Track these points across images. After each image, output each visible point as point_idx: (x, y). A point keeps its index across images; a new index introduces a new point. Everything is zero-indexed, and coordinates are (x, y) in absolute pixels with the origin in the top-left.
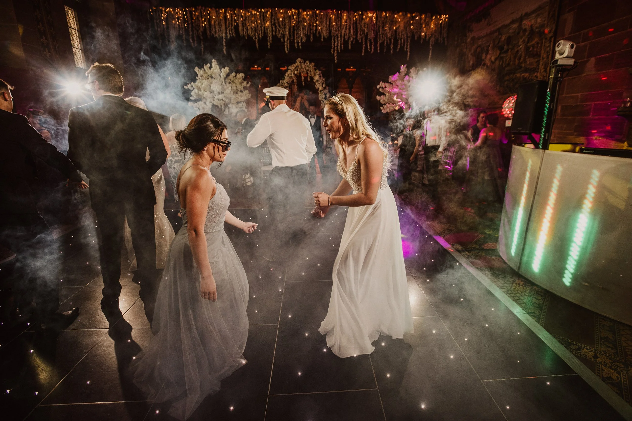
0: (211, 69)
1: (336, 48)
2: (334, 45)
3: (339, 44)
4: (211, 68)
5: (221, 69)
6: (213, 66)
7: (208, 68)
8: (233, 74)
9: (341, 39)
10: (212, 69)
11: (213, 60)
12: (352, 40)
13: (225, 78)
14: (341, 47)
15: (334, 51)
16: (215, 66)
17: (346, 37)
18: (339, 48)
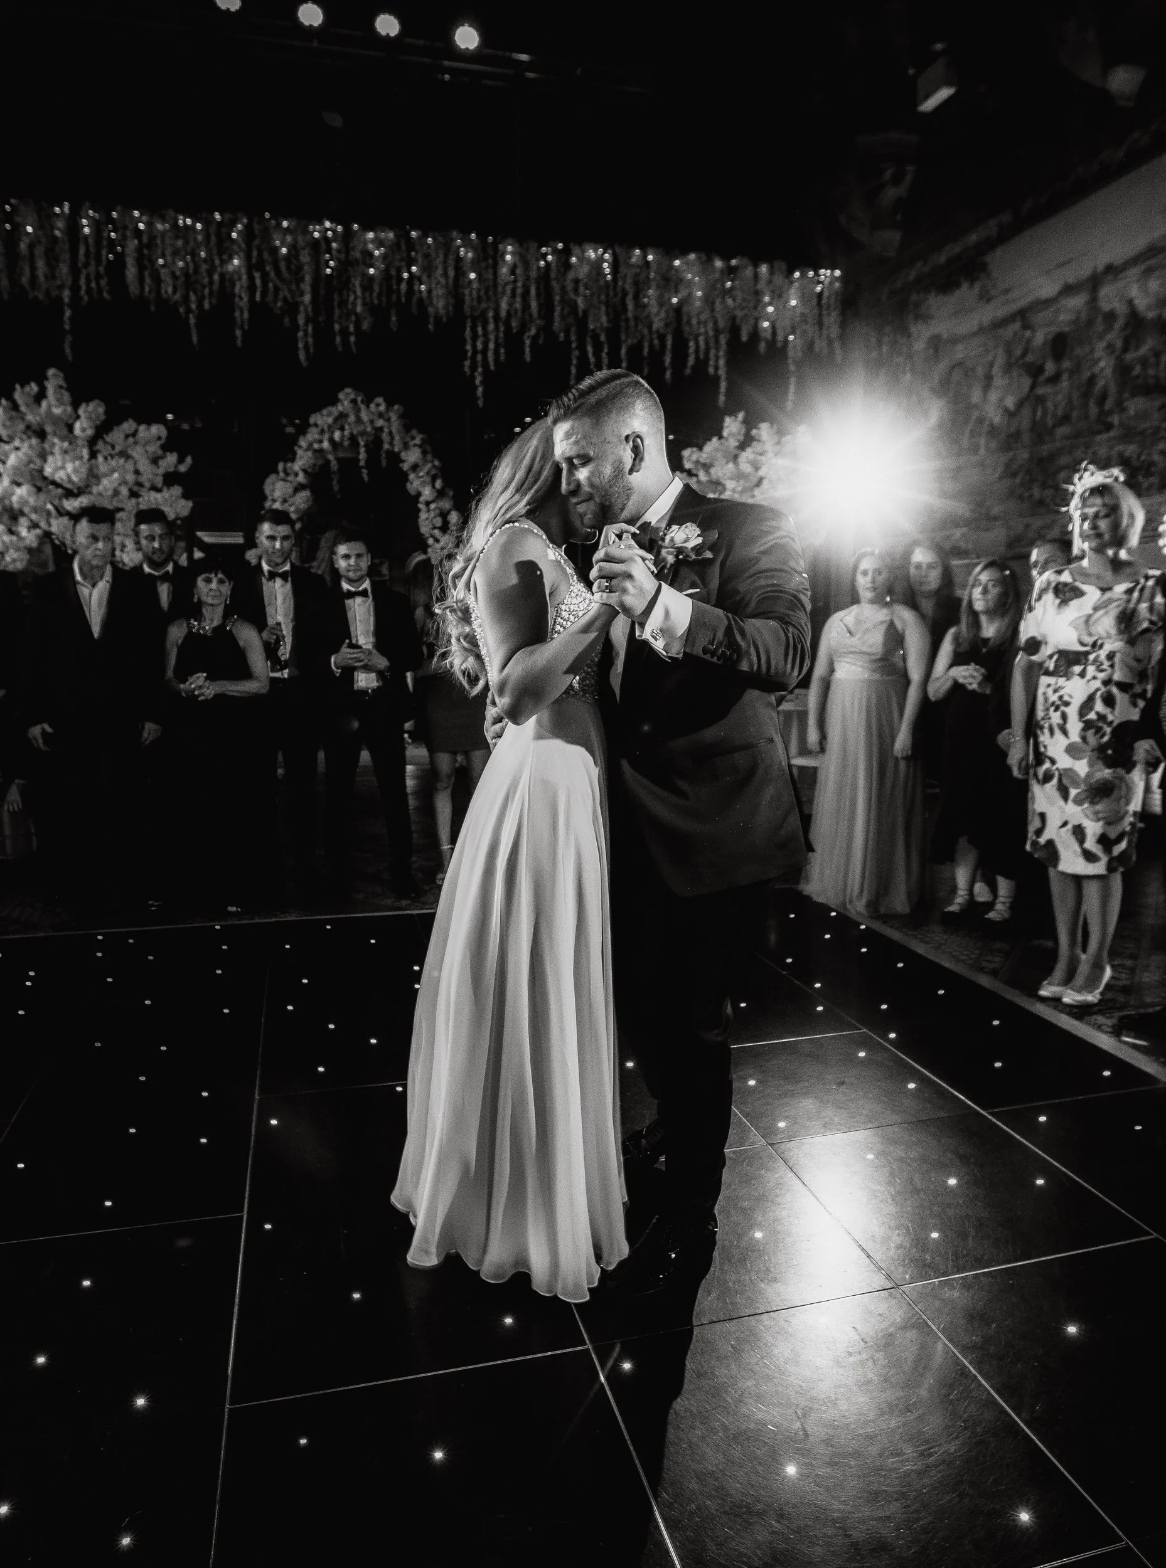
0: (39, 405)
1: (479, 357)
2: (474, 346)
3: (491, 346)
4: (41, 396)
5: (76, 405)
6: (50, 392)
7: (31, 400)
8: (128, 426)
9: (497, 328)
10: (44, 404)
11: (51, 372)
12: (533, 332)
13: (92, 442)
14: (496, 353)
15: (473, 368)
16: (55, 393)
17: (514, 324)
18: (491, 357)
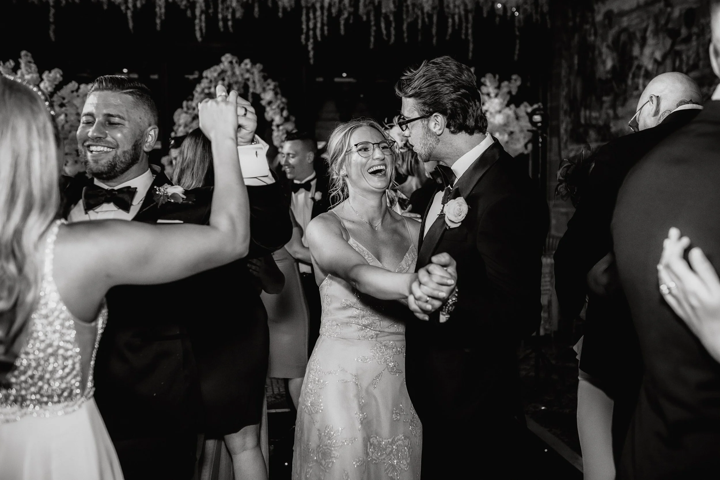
0: (16, 73)
1: (311, 33)
2: (308, 26)
3: (319, 25)
4: (17, 68)
5: (41, 72)
6: (23, 65)
7: (11, 71)
8: (73, 85)
9: (322, 13)
10: (19, 72)
11: (23, 53)
12: (346, 15)
13: (51, 94)
14: (322, 30)
15: (307, 39)
16: (26, 65)
17: (334, 11)
18: (318, 32)
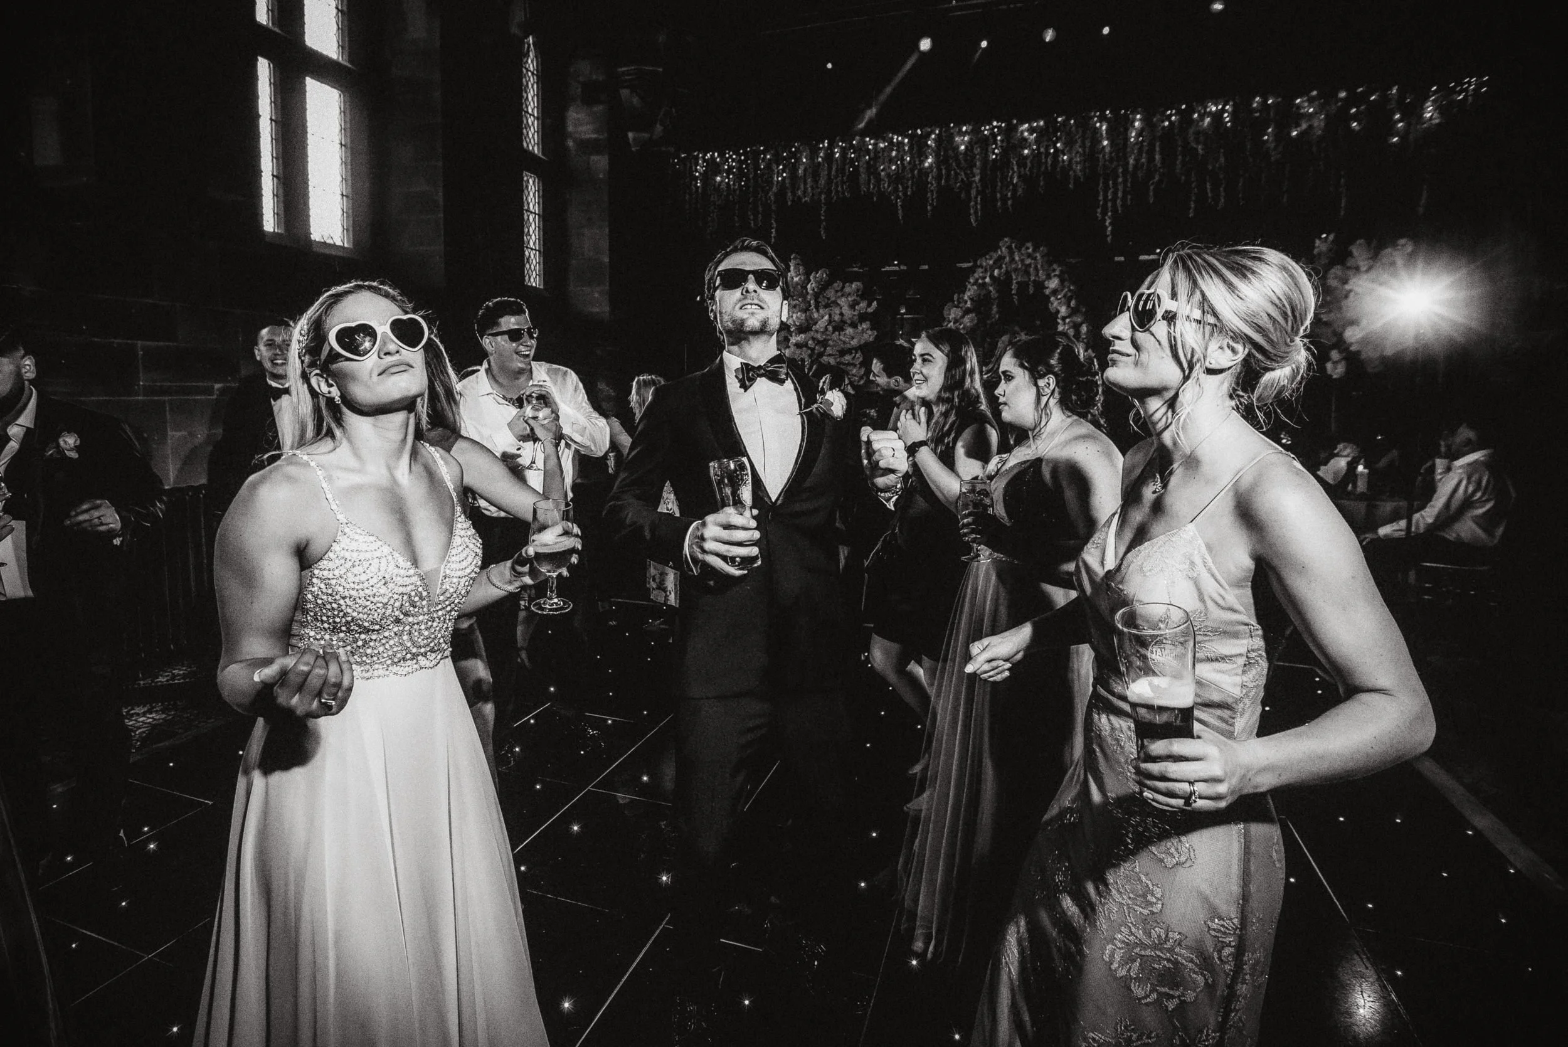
1: (1110, 204)
2: (1105, 197)
3: (1120, 194)
5: (807, 274)
8: (837, 285)
9: (1125, 181)
11: (793, 256)
12: (1157, 178)
13: (816, 296)
14: (1124, 199)
15: (1104, 213)
16: (795, 268)
17: (1140, 174)
18: (1119, 202)
